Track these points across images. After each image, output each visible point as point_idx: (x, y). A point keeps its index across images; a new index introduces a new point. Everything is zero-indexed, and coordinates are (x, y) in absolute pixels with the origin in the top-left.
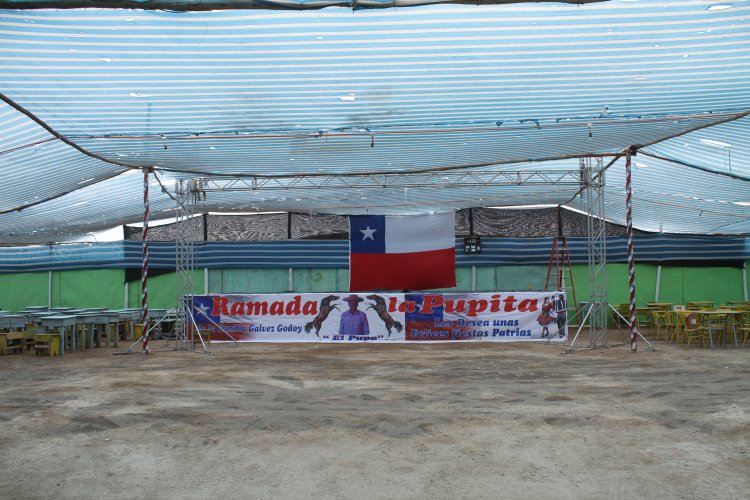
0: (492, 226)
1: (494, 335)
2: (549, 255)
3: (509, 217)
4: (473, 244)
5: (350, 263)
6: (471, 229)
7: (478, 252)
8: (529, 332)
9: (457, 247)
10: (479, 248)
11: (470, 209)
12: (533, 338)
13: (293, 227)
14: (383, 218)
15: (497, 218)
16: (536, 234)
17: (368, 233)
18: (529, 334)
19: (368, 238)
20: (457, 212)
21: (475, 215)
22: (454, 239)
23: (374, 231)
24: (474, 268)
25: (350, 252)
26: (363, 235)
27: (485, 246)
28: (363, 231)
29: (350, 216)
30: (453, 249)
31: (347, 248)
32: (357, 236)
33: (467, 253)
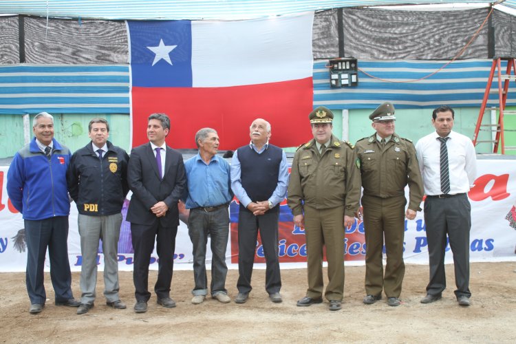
0: (378, 40)
1: (417, 250)
2: (483, 91)
3: (407, 24)
4: (345, 71)
5: (130, 106)
6: (341, 45)
7: (354, 85)
8: (489, 242)
9: (316, 76)
10: (354, 79)
11: (340, 10)
12: (496, 254)
13: (27, 40)
14: (187, 24)
15: (386, 26)
16: (450, 54)
17: (162, 52)
18: (490, 248)
19: (162, 61)
20: (317, 13)
21: (347, 20)
22: (312, 62)
23: (171, 48)
24: (345, 112)
25: (130, 85)
26: (153, 55)
27: (366, 75)
28: (152, 49)
29: (129, 21)
30: (310, 79)
31: (126, 80)
32: (141, 58)
33: (333, 87)
